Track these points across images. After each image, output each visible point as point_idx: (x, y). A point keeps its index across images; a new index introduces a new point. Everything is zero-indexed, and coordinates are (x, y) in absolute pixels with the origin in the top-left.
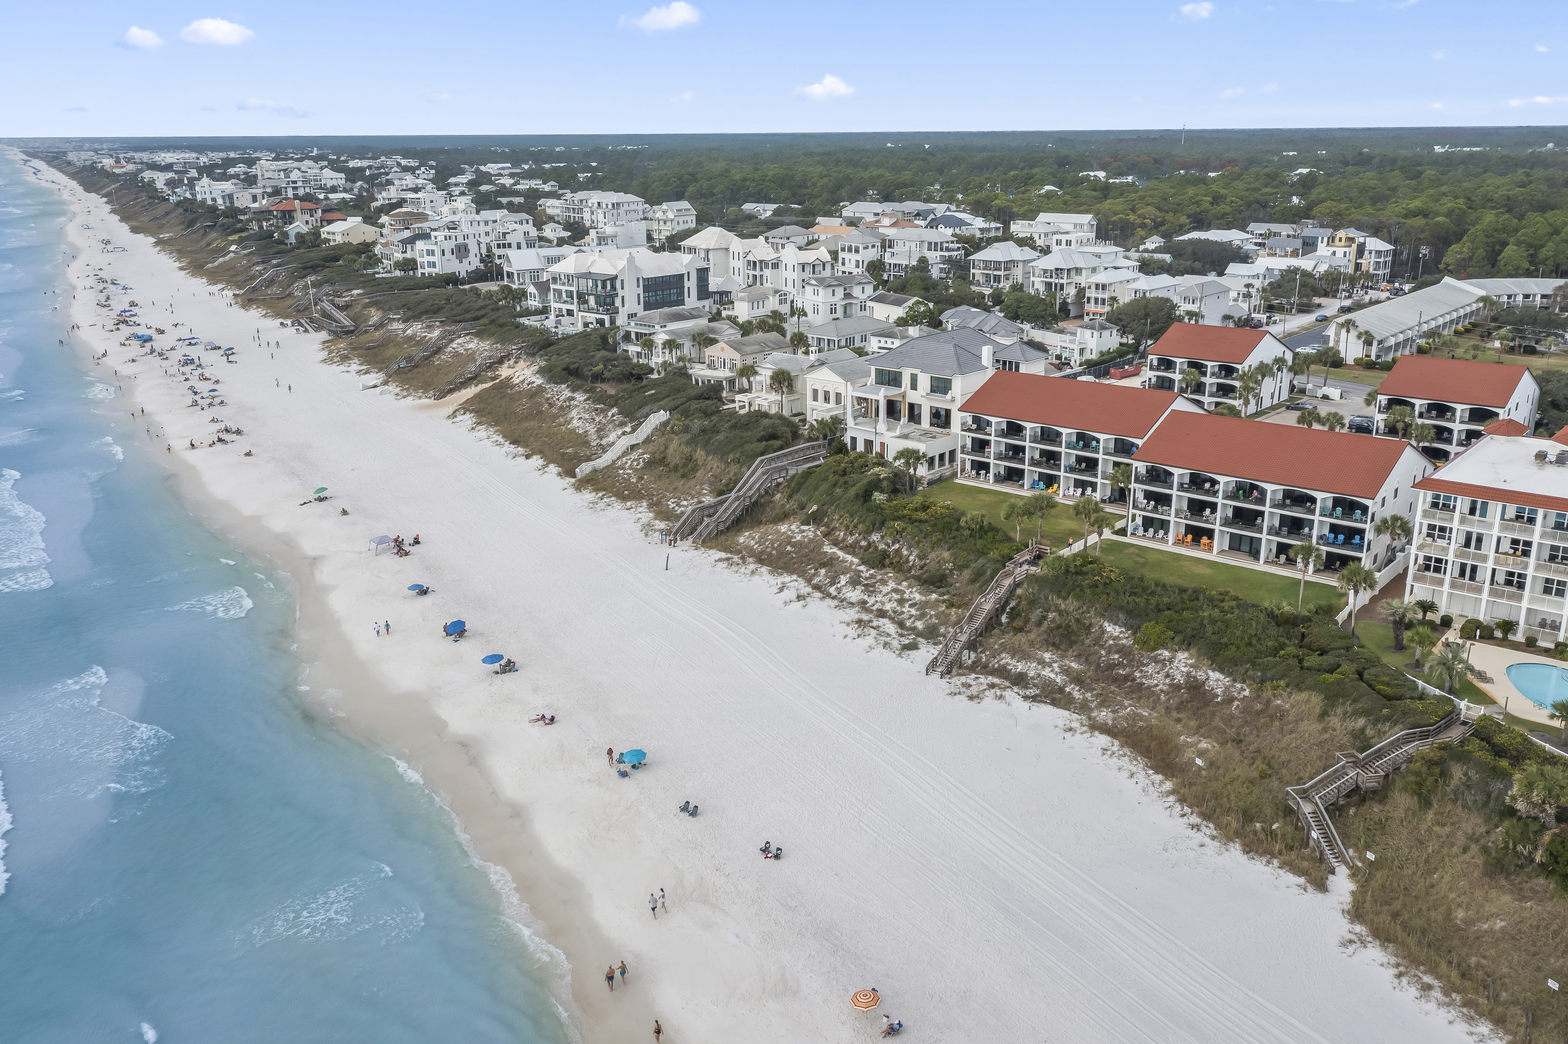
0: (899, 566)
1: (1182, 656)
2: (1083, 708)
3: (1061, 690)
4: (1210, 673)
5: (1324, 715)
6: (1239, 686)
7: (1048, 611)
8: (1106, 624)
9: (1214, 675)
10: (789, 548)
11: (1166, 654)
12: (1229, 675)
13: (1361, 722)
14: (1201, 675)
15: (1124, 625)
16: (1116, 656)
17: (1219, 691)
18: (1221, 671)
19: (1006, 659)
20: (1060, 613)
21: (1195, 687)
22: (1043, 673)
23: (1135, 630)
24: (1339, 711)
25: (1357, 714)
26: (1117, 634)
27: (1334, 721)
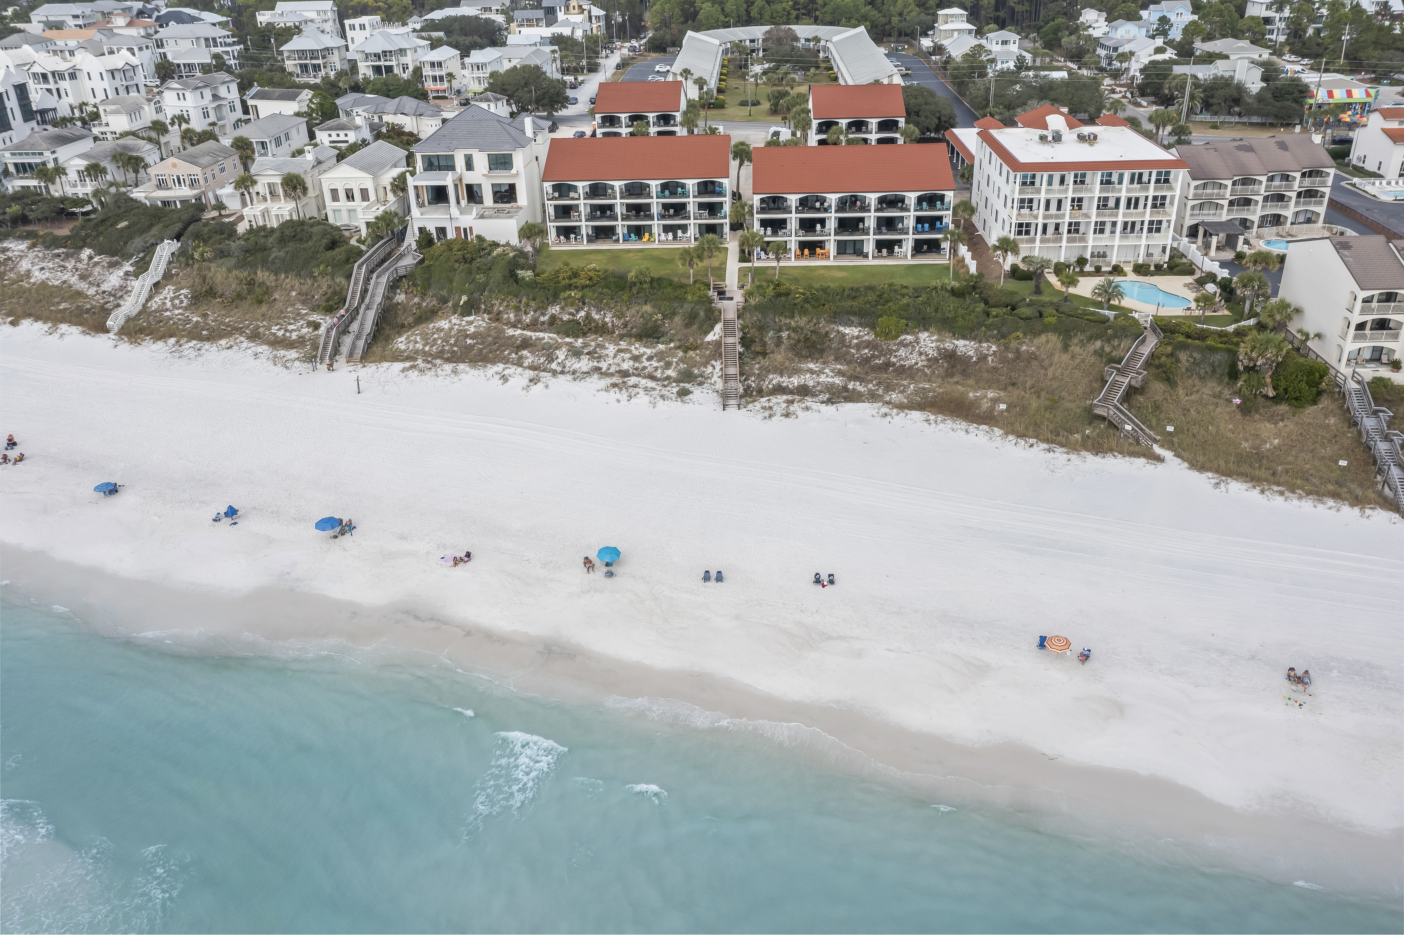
0: (602, 330)
1: (924, 336)
2: (873, 397)
3: (845, 389)
4: (956, 342)
5: (1066, 348)
6: (985, 345)
7: (780, 330)
8: (841, 328)
9: (961, 343)
10: (469, 341)
11: (909, 338)
12: (974, 339)
13: (1098, 344)
14: (948, 345)
15: (860, 325)
16: (866, 351)
17: (971, 353)
18: (964, 338)
19: (775, 379)
20: (794, 330)
21: (951, 356)
22: (821, 380)
23: (873, 327)
24: (1075, 341)
25: (1091, 338)
26: (857, 334)
27: (1076, 349)
